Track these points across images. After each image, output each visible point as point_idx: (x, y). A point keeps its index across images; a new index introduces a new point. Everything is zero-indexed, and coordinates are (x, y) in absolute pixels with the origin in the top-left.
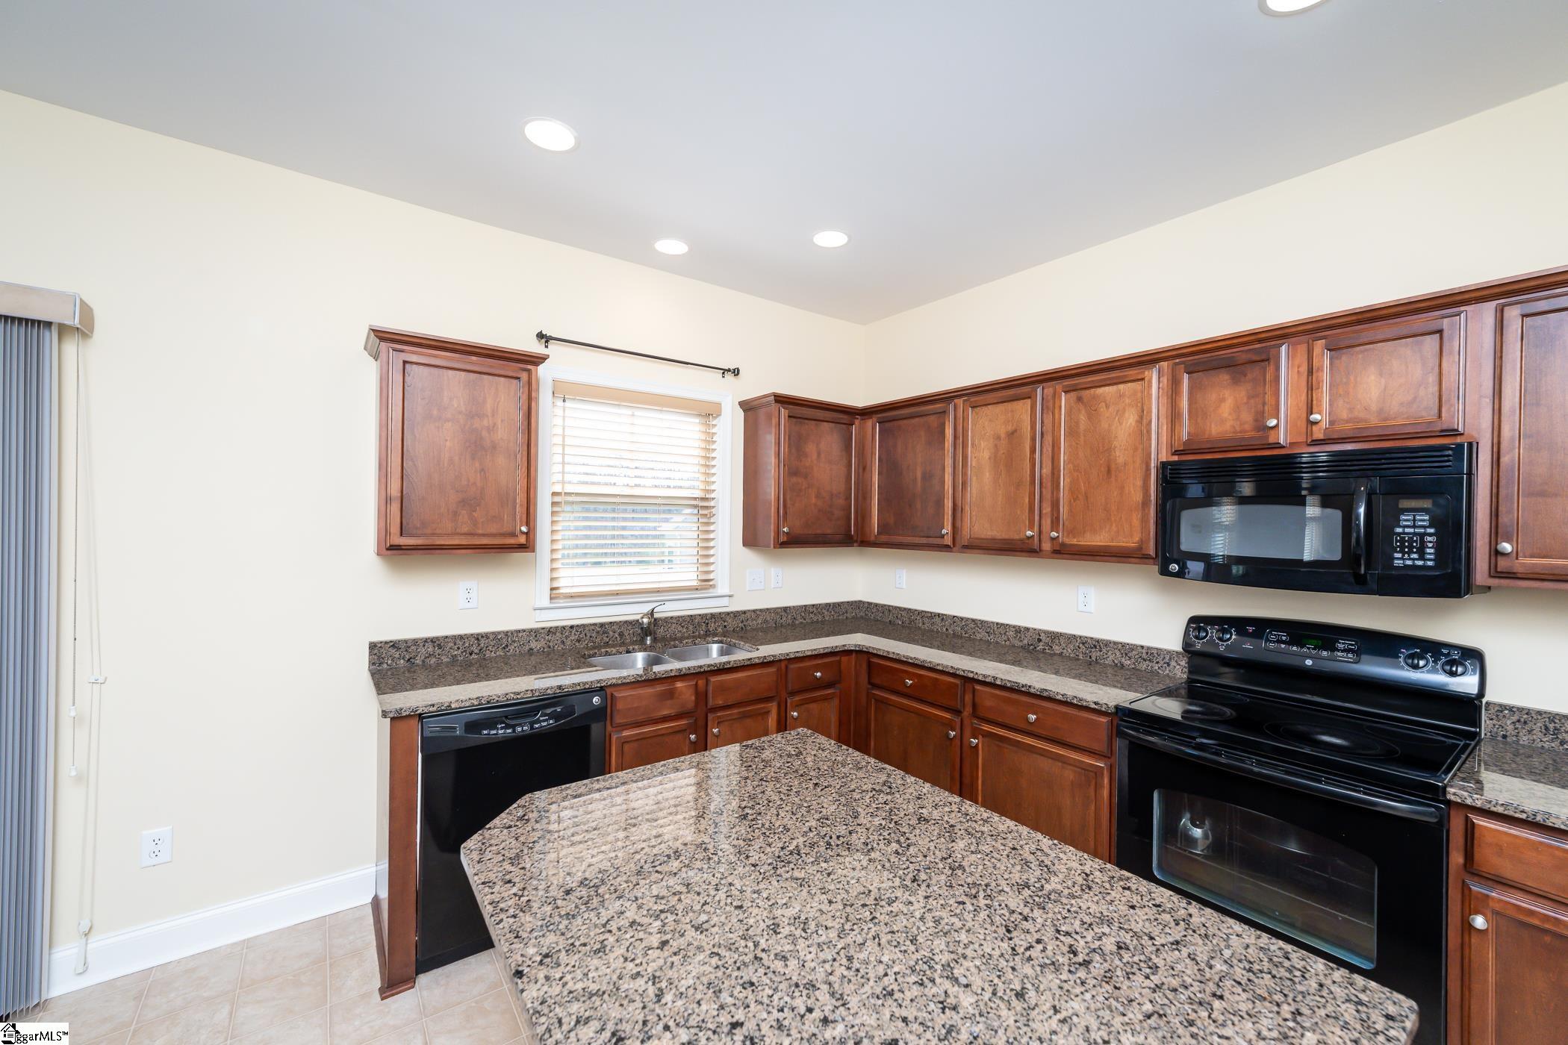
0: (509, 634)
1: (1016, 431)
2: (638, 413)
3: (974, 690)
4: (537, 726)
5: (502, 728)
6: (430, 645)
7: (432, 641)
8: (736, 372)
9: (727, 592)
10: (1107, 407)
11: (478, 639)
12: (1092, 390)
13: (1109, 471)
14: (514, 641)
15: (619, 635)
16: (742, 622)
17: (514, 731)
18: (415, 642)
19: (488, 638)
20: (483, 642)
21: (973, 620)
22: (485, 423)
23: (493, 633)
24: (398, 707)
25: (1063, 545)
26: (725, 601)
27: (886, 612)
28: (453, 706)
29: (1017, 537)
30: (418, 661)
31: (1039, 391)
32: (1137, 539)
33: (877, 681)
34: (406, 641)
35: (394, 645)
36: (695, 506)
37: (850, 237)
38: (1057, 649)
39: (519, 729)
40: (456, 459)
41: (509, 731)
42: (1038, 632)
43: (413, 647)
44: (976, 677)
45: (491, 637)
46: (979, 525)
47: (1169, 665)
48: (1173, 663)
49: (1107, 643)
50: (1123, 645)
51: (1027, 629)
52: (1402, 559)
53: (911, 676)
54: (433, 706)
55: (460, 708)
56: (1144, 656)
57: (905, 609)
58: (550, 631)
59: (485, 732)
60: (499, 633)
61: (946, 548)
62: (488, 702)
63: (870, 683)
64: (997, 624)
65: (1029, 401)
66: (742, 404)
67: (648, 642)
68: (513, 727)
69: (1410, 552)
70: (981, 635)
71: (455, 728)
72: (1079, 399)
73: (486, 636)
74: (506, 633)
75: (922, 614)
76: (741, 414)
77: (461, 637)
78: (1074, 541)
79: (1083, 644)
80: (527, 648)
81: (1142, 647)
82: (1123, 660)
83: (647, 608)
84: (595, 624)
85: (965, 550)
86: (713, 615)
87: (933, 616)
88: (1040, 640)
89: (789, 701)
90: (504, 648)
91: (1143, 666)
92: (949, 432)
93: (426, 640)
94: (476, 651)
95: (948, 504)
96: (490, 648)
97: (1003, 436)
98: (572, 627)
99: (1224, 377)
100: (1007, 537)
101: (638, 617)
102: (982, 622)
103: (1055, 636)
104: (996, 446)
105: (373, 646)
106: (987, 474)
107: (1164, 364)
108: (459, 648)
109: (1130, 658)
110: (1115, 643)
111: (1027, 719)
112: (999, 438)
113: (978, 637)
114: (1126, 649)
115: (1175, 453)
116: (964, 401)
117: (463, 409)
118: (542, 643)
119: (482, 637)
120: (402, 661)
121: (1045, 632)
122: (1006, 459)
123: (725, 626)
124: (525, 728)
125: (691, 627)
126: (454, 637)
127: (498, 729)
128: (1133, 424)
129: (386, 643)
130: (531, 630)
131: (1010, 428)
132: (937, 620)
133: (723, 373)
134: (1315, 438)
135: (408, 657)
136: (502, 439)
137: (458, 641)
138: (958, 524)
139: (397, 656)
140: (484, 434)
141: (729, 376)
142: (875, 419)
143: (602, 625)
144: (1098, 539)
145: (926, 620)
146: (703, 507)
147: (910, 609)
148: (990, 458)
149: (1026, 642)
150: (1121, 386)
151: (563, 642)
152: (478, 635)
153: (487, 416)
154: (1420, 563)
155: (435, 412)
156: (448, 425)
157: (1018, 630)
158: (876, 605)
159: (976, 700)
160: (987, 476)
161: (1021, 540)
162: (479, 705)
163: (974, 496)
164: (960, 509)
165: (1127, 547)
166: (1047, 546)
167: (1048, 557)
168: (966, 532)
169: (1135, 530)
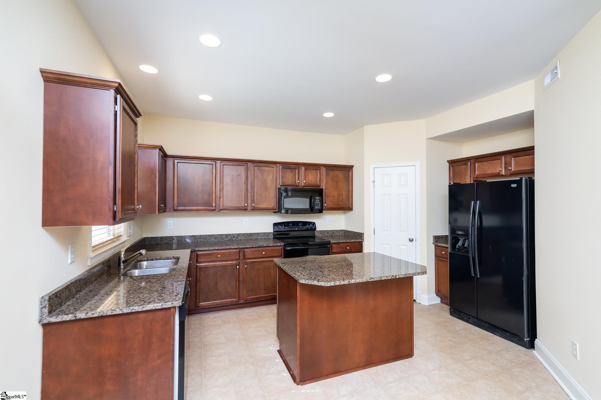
1: (239, 175)
3: (244, 251)
10: (266, 173)
12: (262, 167)
13: (266, 189)
25: (255, 207)
26: (125, 243)
31: (247, 164)
32: (272, 205)
38: (239, 238)
42: (233, 235)
46: (227, 202)
48: (269, 235)
49: (254, 234)
51: (230, 234)
53: (219, 254)
56: (263, 235)
61: (213, 211)
63: (197, 262)
64: (219, 235)
65: (244, 167)
67: (122, 268)
69: (317, 206)
72: (258, 169)
78: (258, 206)
79: (247, 235)
82: (258, 237)
85: (221, 211)
91: (263, 237)
92: (214, 171)
95: (214, 196)
99: (289, 170)
103: (239, 235)
104: (233, 178)
106: (230, 187)
107: (278, 165)
110: (256, 233)
112: (234, 176)
113: (211, 240)
115: (281, 186)
116: (220, 162)
121: (235, 234)
122: (236, 183)
128: (272, 178)
134: (304, 185)
138: (218, 202)
142: (175, 161)
144: (264, 206)
148: (231, 182)
149: (229, 238)
150: (269, 168)
159: (245, 254)
161: (242, 207)
163: (225, 193)
164: (219, 197)
165: (270, 207)
166: (249, 208)
167: (250, 211)
168: (221, 205)
169: (272, 203)
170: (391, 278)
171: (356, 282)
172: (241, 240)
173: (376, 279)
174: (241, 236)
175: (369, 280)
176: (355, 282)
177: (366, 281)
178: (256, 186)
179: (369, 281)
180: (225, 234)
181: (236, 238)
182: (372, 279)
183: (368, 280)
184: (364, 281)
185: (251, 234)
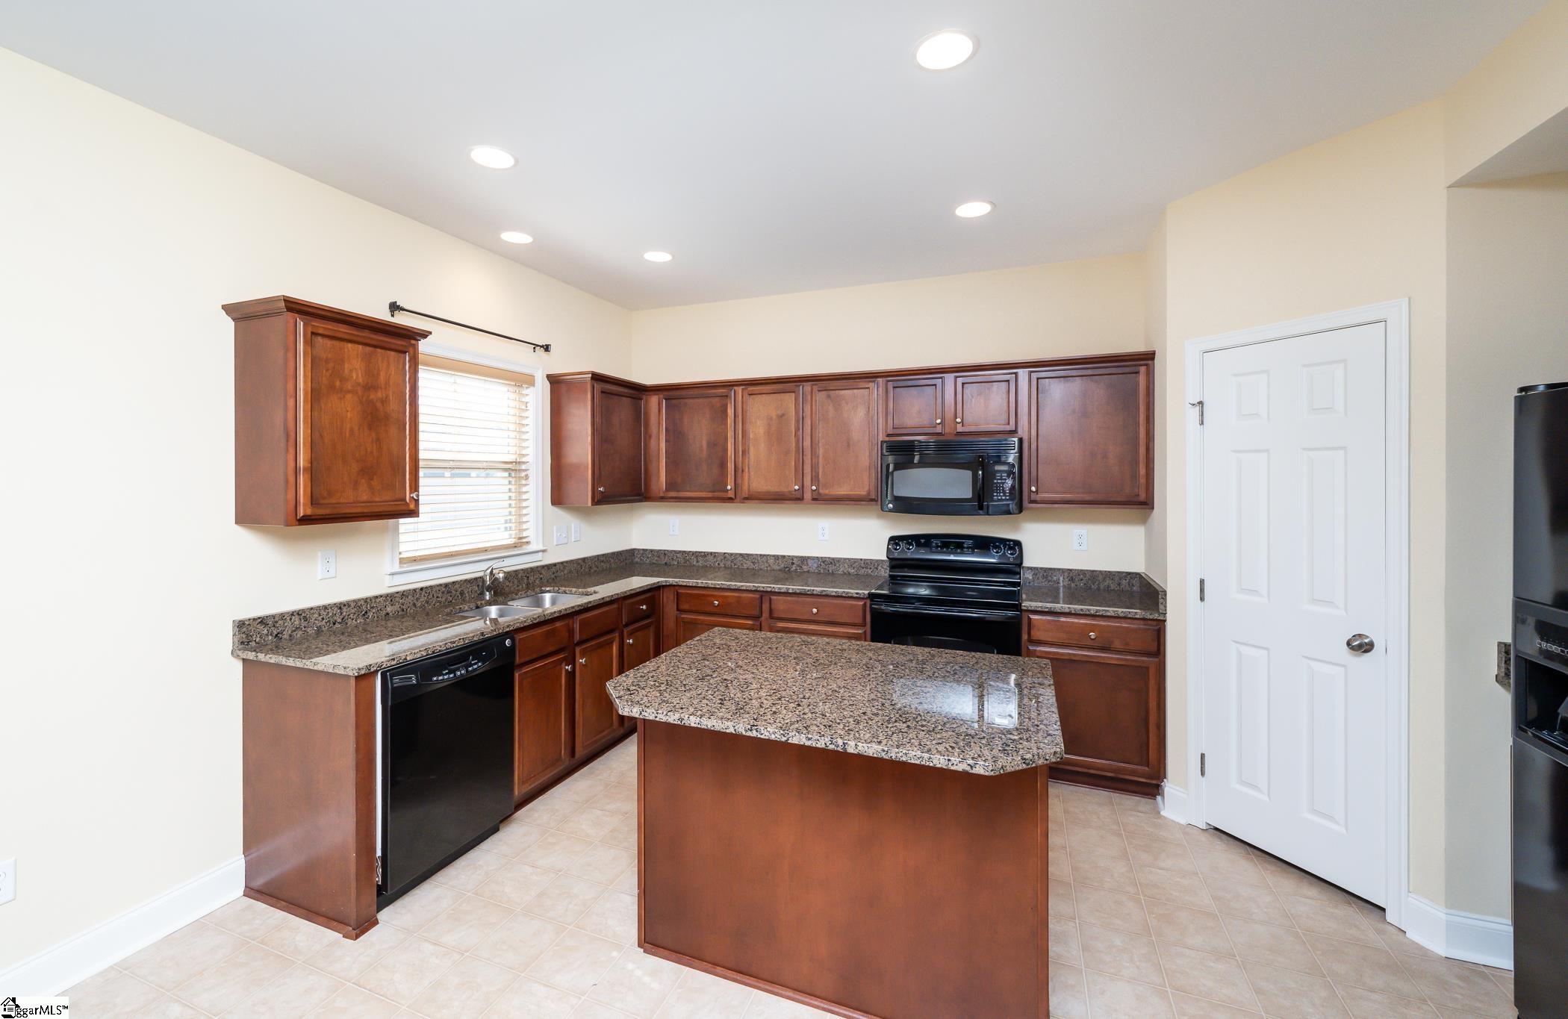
0: (368, 601)
1: (783, 415)
2: (459, 380)
3: (770, 600)
4: (470, 669)
5: (446, 674)
6: (296, 619)
7: (298, 614)
8: (547, 348)
9: (541, 548)
10: (847, 404)
11: (340, 608)
12: (838, 392)
13: (848, 446)
14: (373, 608)
15: (461, 594)
16: (554, 573)
17: (455, 675)
18: (282, 616)
19: (349, 606)
20: (345, 609)
21: (741, 555)
22: (379, 395)
23: (354, 601)
24: (365, 664)
25: (821, 494)
26: (539, 556)
27: (662, 556)
28: (408, 659)
29: (786, 490)
30: (286, 636)
31: (801, 387)
32: (866, 489)
33: (685, 607)
34: (274, 616)
35: (262, 621)
36: (505, 470)
37: (673, 256)
38: (805, 568)
39: (459, 673)
40: (356, 428)
41: (452, 676)
42: (792, 558)
43: (280, 622)
44: (773, 590)
45: (352, 605)
46: (757, 481)
47: (877, 569)
48: (880, 568)
49: (839, 560)
50: (849, 559)
51: (784, 557)
52: (997, 496)
53: (717, 598)
54: (394, 659)
55: (413, 659)
56: (863, 565)
57: (680, 552)
58: (404, 594)
59: (435, 679)
60: (359, 600)
61: (730, 500)
62: (433, 653)
63: (678, 610)
64: (761, 555)
65: (793, 394)
66: (549, 377)
67: (488, 598)
68: (453, 671)
69: (1000, 493)
70: (748, 564)
71: (411, 678)
72: (829, 396)
73: (347, 604)
74: (366, 600)
75: (697, 554)
76: (548, 384)
77: (325, 607)
78: (827, 492)
79: (824, 562)
80: (384, 612)
81: (861, 559)
82: (850, 569)
83: (483, 566)
84: (441, 585)
85: (746, 501)
86: (532, 569)
87: (705, 555)
88: (793, 564)
89: (625, 630)
90: (364, 615)
91: (862, 572)
92: (730, 411)
93: (292, 614)
94: (339, 620)
95: (731, 466)
96: (351, 616)
97: (774, 417)
98: (422, 589)
99: (914, 391)
100: (778, 490)
101: (481, 574)
102: (748, 555)
103: (804, 560)
104: (769, 424)
105: (241, 625)
106: (763, 445)
107: (880, 380)
108: (323, 619)
109: (854, 568)
110: (845, 559)
111: (812, 612)
112: (771, 419)
113: (745, 566)
114: (852, 562)
115: (888, 435)
116: (743, 389)
117: (361, 380)
118: (397, 607)
119: (345, 605)
120: (270, 637)
121: (797, 557)
122: (776, 435)
123: (541, 579)
124: (463, 672)
125: (516, 582)
126: (318, 608)
127: (444, 675)
128: (864, 415)
129: (254, 619)
130: (387, 595)
131: (780, 413)
132: (711, 558)
133: (534, 348)
134: (958, 431)
135: (275, 633)
136: (393, 410)
137: (322, 612)
138: (739, 481)
139: (265, 632)
140: (379, 405)
141: (540, 351)
142: (662, 396)
143: (446, 585)
144: (842, 490)
145: (700, 559)
146: (514, 469)
147: (684, 552)
148: (765, 433)
149: (783, 566)
150: (855, 391)
151: (414, 605)
152: (341, 603)
153: (381, 388)
154: (1004, 498)
155: (338, 383)
156: (349, 396)
157: (777, 557)
158: (652, 551)
159: (773, 606)
160: (762, 446)
161: (790, 492)
162: (427, 655)
163: (753, 460)
164: (740, 470)
165: (859, 495)
166: (808, 496)
167: (808, 503)
168: (745, 487)
169: (864, 483)
170: (823, 746)
171: (703, 727)
172: (808, 572)
173: (767, 734)
174: (810, 562)
175: (746, 731)
176: (699, 726)
177: (734, 732)
178: (823, 441)
179: (744, 733)
180: (774, 556)
181: (798, 566)
182: (754, 732)
183: (740, 730)
184: (728, 731)
185: (833, 559)
